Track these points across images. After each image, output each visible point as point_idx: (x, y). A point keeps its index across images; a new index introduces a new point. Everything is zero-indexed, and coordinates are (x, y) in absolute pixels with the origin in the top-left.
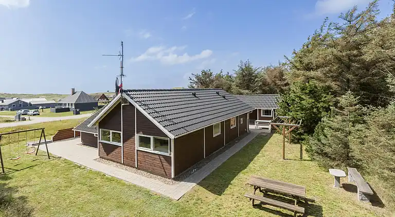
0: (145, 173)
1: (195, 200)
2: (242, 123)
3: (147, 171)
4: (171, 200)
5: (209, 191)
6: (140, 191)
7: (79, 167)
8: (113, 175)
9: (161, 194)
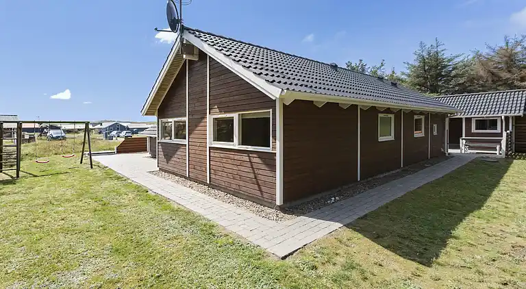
0: (222, 194)
1: (338, 268)
2: (435, 133)
3: (226, 190)
4: (261, 255)
5: (386, 248)
6: (192, 223)
7: (118, 178)
8: (159, 192)
9: (239, 236)
